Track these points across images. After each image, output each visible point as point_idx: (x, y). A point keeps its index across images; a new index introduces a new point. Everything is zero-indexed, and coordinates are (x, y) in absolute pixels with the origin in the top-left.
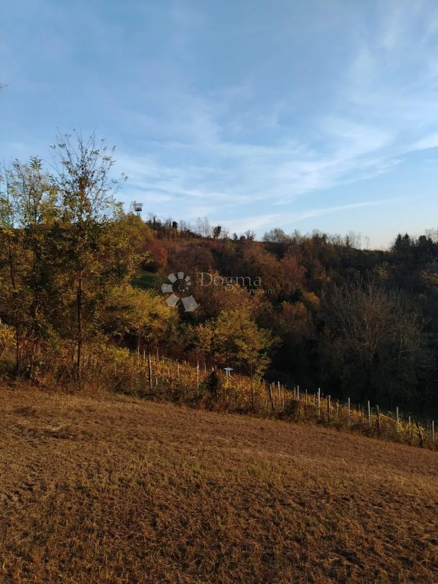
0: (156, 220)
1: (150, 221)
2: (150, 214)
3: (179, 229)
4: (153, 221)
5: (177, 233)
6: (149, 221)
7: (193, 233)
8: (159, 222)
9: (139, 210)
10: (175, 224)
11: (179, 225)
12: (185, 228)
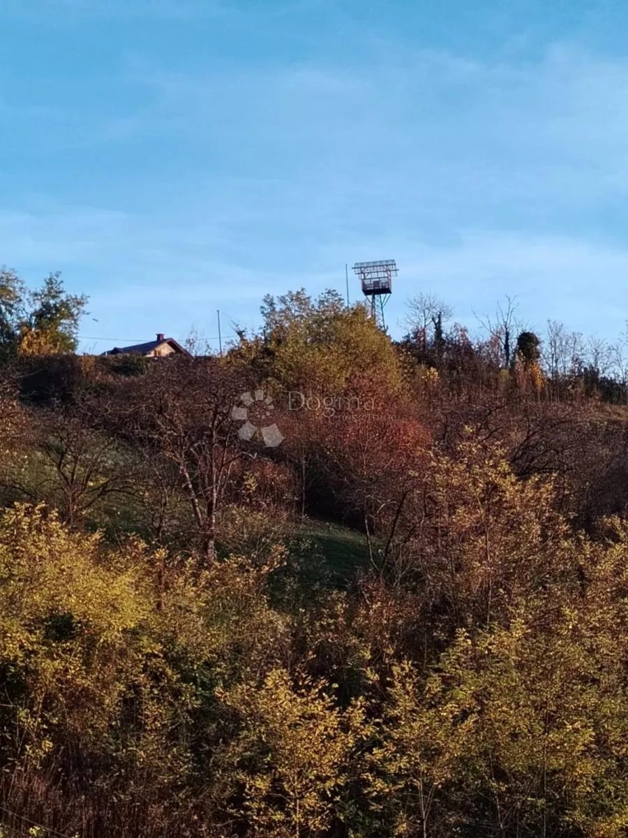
0: (447, 327)
1: (419, 333)
2: (423, 306)
3: (545, 365)
4: (430, 334)
5: (532, 379)
6: (416, 334)
7: (611, 383)
8: (456, 336)
9: (377, 289)
10: (528, 342)
11: (545, 348)
12: (576, 360)
